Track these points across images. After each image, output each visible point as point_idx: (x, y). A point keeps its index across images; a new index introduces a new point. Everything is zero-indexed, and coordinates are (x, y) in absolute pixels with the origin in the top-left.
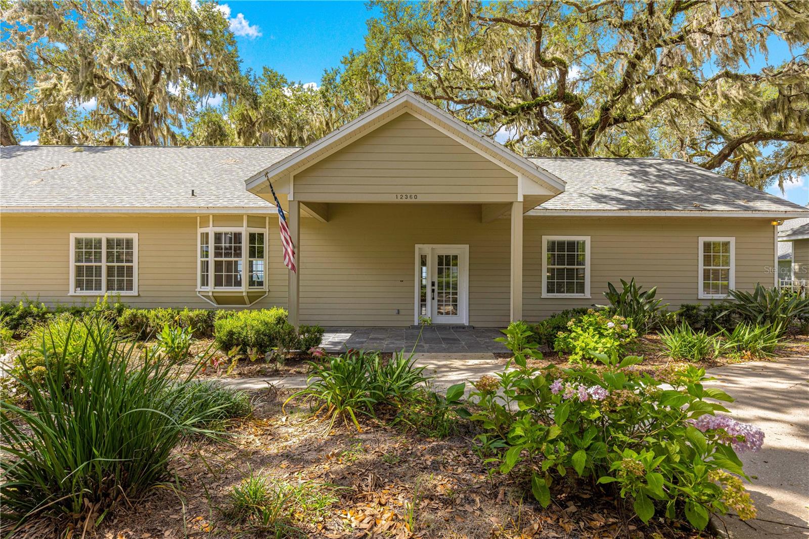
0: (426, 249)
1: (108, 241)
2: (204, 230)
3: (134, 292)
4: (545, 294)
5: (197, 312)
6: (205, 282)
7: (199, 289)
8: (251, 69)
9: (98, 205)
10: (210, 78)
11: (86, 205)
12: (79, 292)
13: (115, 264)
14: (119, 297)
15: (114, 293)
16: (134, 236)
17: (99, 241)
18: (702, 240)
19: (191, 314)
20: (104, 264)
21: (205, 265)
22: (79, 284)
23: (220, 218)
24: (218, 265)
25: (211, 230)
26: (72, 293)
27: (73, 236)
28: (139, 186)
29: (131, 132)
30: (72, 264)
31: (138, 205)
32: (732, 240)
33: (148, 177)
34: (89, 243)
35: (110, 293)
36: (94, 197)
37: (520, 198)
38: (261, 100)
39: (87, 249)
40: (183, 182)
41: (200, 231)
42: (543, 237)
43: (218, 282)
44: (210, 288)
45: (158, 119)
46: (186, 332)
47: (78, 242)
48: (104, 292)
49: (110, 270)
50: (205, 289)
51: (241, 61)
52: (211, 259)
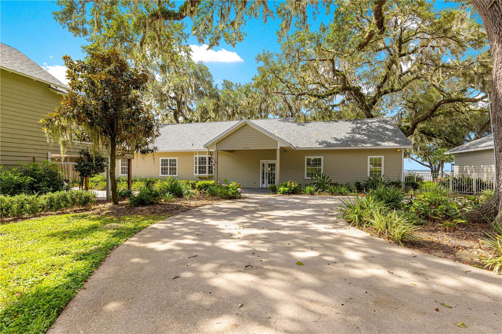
0: (264, 161)
1: (170, 159)
2: (196, 156)
3: (176, 176)
4: (306, 178)
5: (193, 181)
6: (196, 173)
7: (194, 175)
8: (217, 84)
9: (167, 149)
10: (201, 93)
11: (164, 149)
12: (163, 175)
13: (172, 167)
14: (173, 177)
15: (172, 176)
16: (177, 158)
17: (167, 160)
18: (369, 157)
19: (192, 182)
20: (169, 167)
21: (196, 167)
22: (162, 173)
23: (200, 153)
24: (200, 167)
25: (198, 156)
26: (160, 175)
27: (161, 158)
28: (178, 142)
29: (175, 113)
30: (160, 167)
31: (178, 149)
32: (383, 157)
33: (180, 138)
34: (165, 160)
35: (170, 176)
36: (166, 147)
37: (279, 148)
38: (221, 97)
39: (164, 162)
40: (190, 140)
41: (195, 156)
42: (305, 157)
43: (200, 173)
44: (197, 174)
45: (184, 103)
46: (189, 186)
47: (162, 160)
48: (168, 175)
49: (170, 168)
50: (196, 174)
51: (214, 81)
52: (198, 165)
